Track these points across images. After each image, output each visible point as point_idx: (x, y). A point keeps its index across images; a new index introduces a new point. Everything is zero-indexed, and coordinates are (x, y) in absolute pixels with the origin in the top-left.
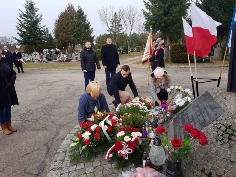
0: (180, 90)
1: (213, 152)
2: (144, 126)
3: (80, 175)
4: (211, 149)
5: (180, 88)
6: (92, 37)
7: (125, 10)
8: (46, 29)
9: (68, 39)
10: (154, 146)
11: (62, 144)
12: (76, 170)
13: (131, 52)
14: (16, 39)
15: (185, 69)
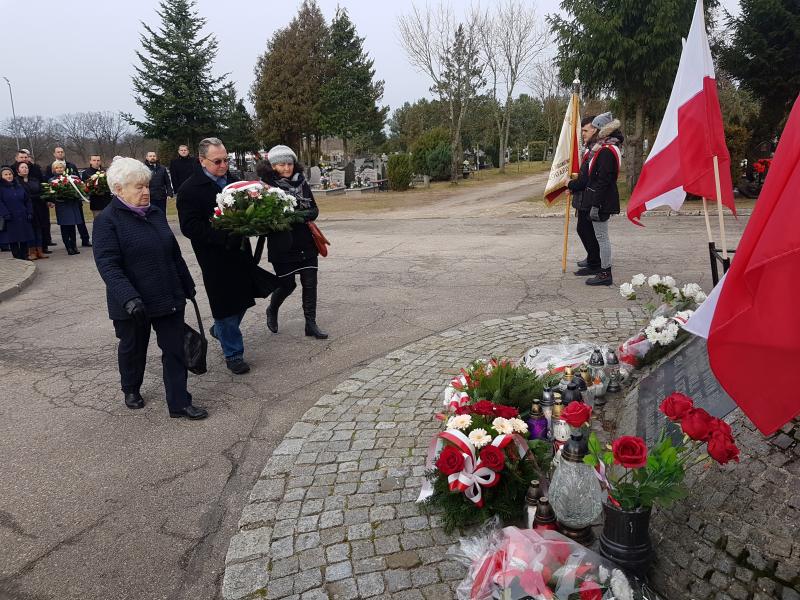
0: (666, 287)
1: (756, 485)
2: (537, 403)
3: (331, 545)
4: (750, 476)
5: (668, 281)
6: (380, 110)
7: (490, 18)
8: (230, 86)
9: (299, 117)
10: (565, 461)
11: (275, 452)
12: (318, 529)
13: (512, 161)
14: (132, 122)
15: (696, 220)
